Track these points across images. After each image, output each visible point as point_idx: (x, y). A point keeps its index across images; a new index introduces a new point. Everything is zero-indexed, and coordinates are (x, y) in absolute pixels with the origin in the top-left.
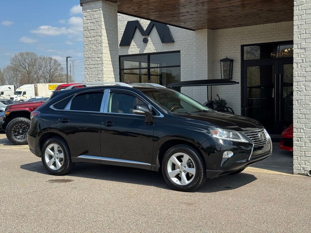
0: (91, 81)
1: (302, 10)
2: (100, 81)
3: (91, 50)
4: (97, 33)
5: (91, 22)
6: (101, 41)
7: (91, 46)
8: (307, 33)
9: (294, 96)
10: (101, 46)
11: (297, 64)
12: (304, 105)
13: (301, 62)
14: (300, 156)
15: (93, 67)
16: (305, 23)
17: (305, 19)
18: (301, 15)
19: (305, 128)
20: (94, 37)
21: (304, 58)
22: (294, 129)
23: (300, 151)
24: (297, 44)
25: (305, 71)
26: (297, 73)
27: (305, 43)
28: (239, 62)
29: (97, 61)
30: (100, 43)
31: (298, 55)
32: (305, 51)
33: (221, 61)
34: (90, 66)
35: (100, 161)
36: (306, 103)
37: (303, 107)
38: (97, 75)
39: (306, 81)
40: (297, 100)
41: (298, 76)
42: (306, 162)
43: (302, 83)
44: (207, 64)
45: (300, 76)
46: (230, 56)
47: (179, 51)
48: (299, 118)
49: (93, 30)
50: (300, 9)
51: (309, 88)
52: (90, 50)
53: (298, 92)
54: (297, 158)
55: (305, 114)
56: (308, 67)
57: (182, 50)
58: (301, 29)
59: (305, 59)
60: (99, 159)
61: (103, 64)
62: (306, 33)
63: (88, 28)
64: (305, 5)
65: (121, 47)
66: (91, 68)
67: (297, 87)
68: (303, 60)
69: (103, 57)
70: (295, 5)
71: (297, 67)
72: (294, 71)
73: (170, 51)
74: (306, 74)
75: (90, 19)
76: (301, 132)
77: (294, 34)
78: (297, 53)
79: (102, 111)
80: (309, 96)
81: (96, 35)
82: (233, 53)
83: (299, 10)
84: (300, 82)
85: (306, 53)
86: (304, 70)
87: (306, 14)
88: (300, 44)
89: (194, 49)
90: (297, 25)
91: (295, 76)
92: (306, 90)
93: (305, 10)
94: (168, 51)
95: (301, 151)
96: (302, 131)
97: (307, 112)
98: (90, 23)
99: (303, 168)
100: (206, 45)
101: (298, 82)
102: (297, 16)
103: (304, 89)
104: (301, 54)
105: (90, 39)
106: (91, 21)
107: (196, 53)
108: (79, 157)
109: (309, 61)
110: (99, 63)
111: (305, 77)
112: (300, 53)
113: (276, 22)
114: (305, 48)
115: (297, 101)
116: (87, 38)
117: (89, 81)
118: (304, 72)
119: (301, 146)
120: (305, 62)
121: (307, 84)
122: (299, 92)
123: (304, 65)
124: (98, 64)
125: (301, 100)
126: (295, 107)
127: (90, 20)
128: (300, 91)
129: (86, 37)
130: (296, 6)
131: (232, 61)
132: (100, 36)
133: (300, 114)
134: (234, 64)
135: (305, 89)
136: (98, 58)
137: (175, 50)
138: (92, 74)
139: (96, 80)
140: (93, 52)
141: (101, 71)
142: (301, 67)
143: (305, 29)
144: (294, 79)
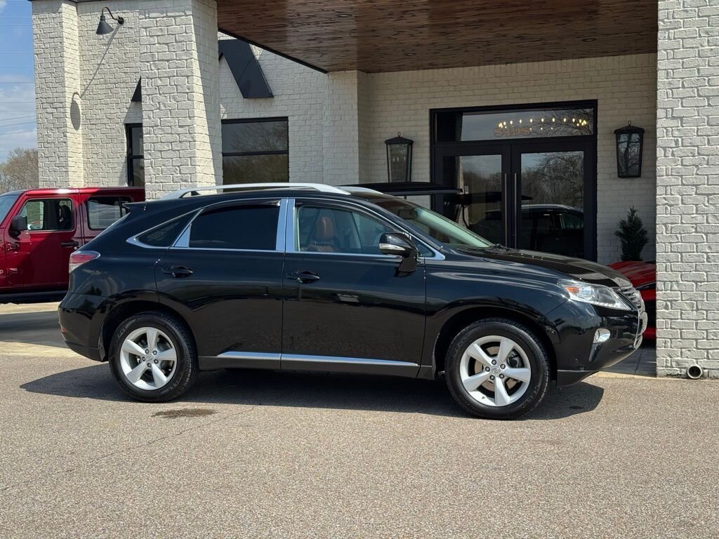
0: (162, 182)
1: (675, 39)
2: (186, 181)
3: (162, 107)
4: (177, 67)
5: (161, 42)
6: (189, 89)
7: (161, 98)
8: (686, 86)
9: (658, 216)
10: (188, 100)
11: (665, 151)
12: (680, 233)
13: (674, 145)
14: (671, 339)
15: (167, 148)
16: (682, 65)
17: (682, 59)
18: (673, 50)
19: (682, 281)
20: (169, 77)
21: (681, 137)
22: (658, 283)
23: (671, 328)
24: (664, 108)
25: (682, 165)
26: (665, 167)
27: (683, 106)
28: (426, 147)
29: (179, 134)
30: (187, 93)
31: (667, 131)
32: (682, 123)
33: (389, 142)
34: (159, 146)
35: (281, 362)
36: (684, 231)
37: (678, 238)
38: (179, 166)
39: (683, 184)
40: (665, 225)
41: (667, 175)
42: (683, 350)
43: (676, 188)
44: (357, 149)
45: (672, 175)
46: (406, 132)
47: (285, 119)
48: (668, 261)
49: (168, 61)
50: (672, 36)
51: (689, 200)
52: (159, 108)
53: (666, 208)
54: (665, 343)
55: (681, 253)
56: (688, 156)
57: (293, 116)
58: (672, 78)
59: (682, 140)
60: (279, 359)
61: (195, 141)
62: (683, 87)
63: (153, 56)
64: (682, 29)
65: (134, 103)
66: (161, 151)
67: (664, 198)
68: (677, 142)
69: (195, 125)
70: (660, 27)
71: (665, 156)
72: (657, 164)
73: (262, 116)
74: (683, 171)
75: (160, 34)
76: (673, 289)
77: (658, 88)
78: (665, 128)
79: (280, 248)
80: (688, 216)
81: (175, 74)
82: (412, 126)
83: (669, 39)
84: (671, 186)
85: (683, 126)
86: (680, 163)
87: (683, 48)
88: (672, 109)
89: (326, 114)
90: (666, 69)
91: (662, 173)
92: (683, 203)
93: (683, 39)
94: (258, 116)
95: (674, 329)
96: (675, 287)
97: (686, 247)
98: (159, 43)
99: (678, 363)
100: (356, 107)
101: (666, 186)
102: (665, 50)
103: (680, 202)
104: (672, 130)
105: (159, 82)
106: (162, 40)
107: (332, 124)
108: (221, 356)
109: (691, 143)
110: (185, 139)
111: (681, 176)
112: (671, 127)
113: (506, 63)
114: (681, 118)
115: (666, 227)
116: (151, 79)
117: (156, 182)
118: (679, 166)
119: (672, 317)
120: (683, 146)
121: (685, 192)
122: (669, 208)
123: (679, 152)
124: (180, 142)
125: (672, 223)
126: (659, 238)
127: (158, 36)
128: (671, 206)
129: (148, 78)
130: (662, 30)
131: (410, 143)
132: (188, 77)
133: (671, 252)
134: (415, 150)
135: (682, 200)
136: (180, 127)
137: (276, 116)
138: (164, 165)
139: (176, 179)
140: (168, 114)
141: (190, 158)
142: (673, 155)
143: (683, 78)
144: (658, 182)
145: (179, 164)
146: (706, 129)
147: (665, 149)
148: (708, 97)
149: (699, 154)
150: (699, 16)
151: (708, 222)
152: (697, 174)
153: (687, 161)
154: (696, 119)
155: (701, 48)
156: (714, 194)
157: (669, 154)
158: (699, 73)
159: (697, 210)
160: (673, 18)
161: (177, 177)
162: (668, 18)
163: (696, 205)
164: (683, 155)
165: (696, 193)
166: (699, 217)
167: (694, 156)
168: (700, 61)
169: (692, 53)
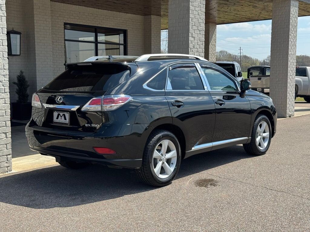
13: (192, 48)
16: (195, 17)
18: (193, 10)
24: (191, 33)
27: (195, 33)
32: (194, 39)
50: (193, 5)
59: (194, 46)
62: (195, 25)
64: (195, 3)
77: (190, 24)
90: (191, 18)
93: (195, 7)
102: (191, 10)
112: (192, 41)
114: (194, 37)
142: (192, 51)
146: (199, 43)
147: (190, 48)
148: (200, 31)
154: (197, 38)
155: (199, 12)
158: (198, 21)
168: (198, 17)
169: (197, 13)
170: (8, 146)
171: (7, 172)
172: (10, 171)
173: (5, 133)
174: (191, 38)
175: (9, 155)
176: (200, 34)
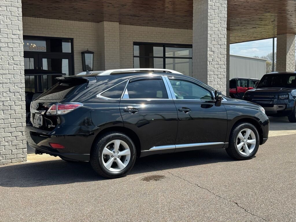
1: (212, 23)
2: (17, 65)
4: (11, 2)
6: (18, 14)
11: (210, 62)
13: (212, 61)
15: (4, 46)
16: (214, 33)
17: (214, 31)
18: (212, 27)
20: (6, 6)
24: (209, 48)
25: (214, 68)
26: (210, 68)
27: (214, 47)
29: (12, 39)
30: (18, 16)
32: (214, 53)
39: (214, 75)
43: (212, 76)
45: (211, 71)
50: (211, 22)
51: (216, 80)
58: (212, 37)
62: (214, 41)
64: (214, 20)
67: (210, 79)
70: (208, 19)
71: (210, 64)
72: (208, 67)
74: (214, 70)
77: (208, 40)
78: (210, 54)
81: (10, 5)
87: (214, 27)
88: (211, 48)
90: (210, 34)
91: (209, 70)
93: (214, 24)
101: (210, 75)
102: (210, 27)
109: (216, 60)
110: (17, 41)
111: (214, 72)
114: (214, 51)
120: (214, 61)
121: (215, 77)
124: (13, 43)
128: (211, 82)
135: (214, 80)
136: (13, 34)
138: (2, 55)
139: (10, 63)
140: (5, 27)
141: (20, 52)
142: (212, 64)
143: (214, 38)
144: (208, 73)
145: (13, 55)
146: (220, 56)
147: (209, 61)
148: (220, 45)
149: (218, 64)
150: (218, 17)
151: (220, 88)
152: (218, 71)
153: (216, 66)
154: (218, 52)
155: (219, 28)
156: (222, 78)
157: (211, 64)
158: (218, 36)
159: (218, 83)
160: (212, 16)
161: (12, 62)
162: (210, 16)
163: (217, 82)
164: (214, 64)
165: (218, 78)
166: (218, 86)
167: (217, 65)
168: (219, 32)
169: (217, 29)
170: (23, 142)
171: (23, 161)
172: (25, 161)
173: (22, 132)
174: (209, 53)
175: (25, 148)
176: (221, 48)
